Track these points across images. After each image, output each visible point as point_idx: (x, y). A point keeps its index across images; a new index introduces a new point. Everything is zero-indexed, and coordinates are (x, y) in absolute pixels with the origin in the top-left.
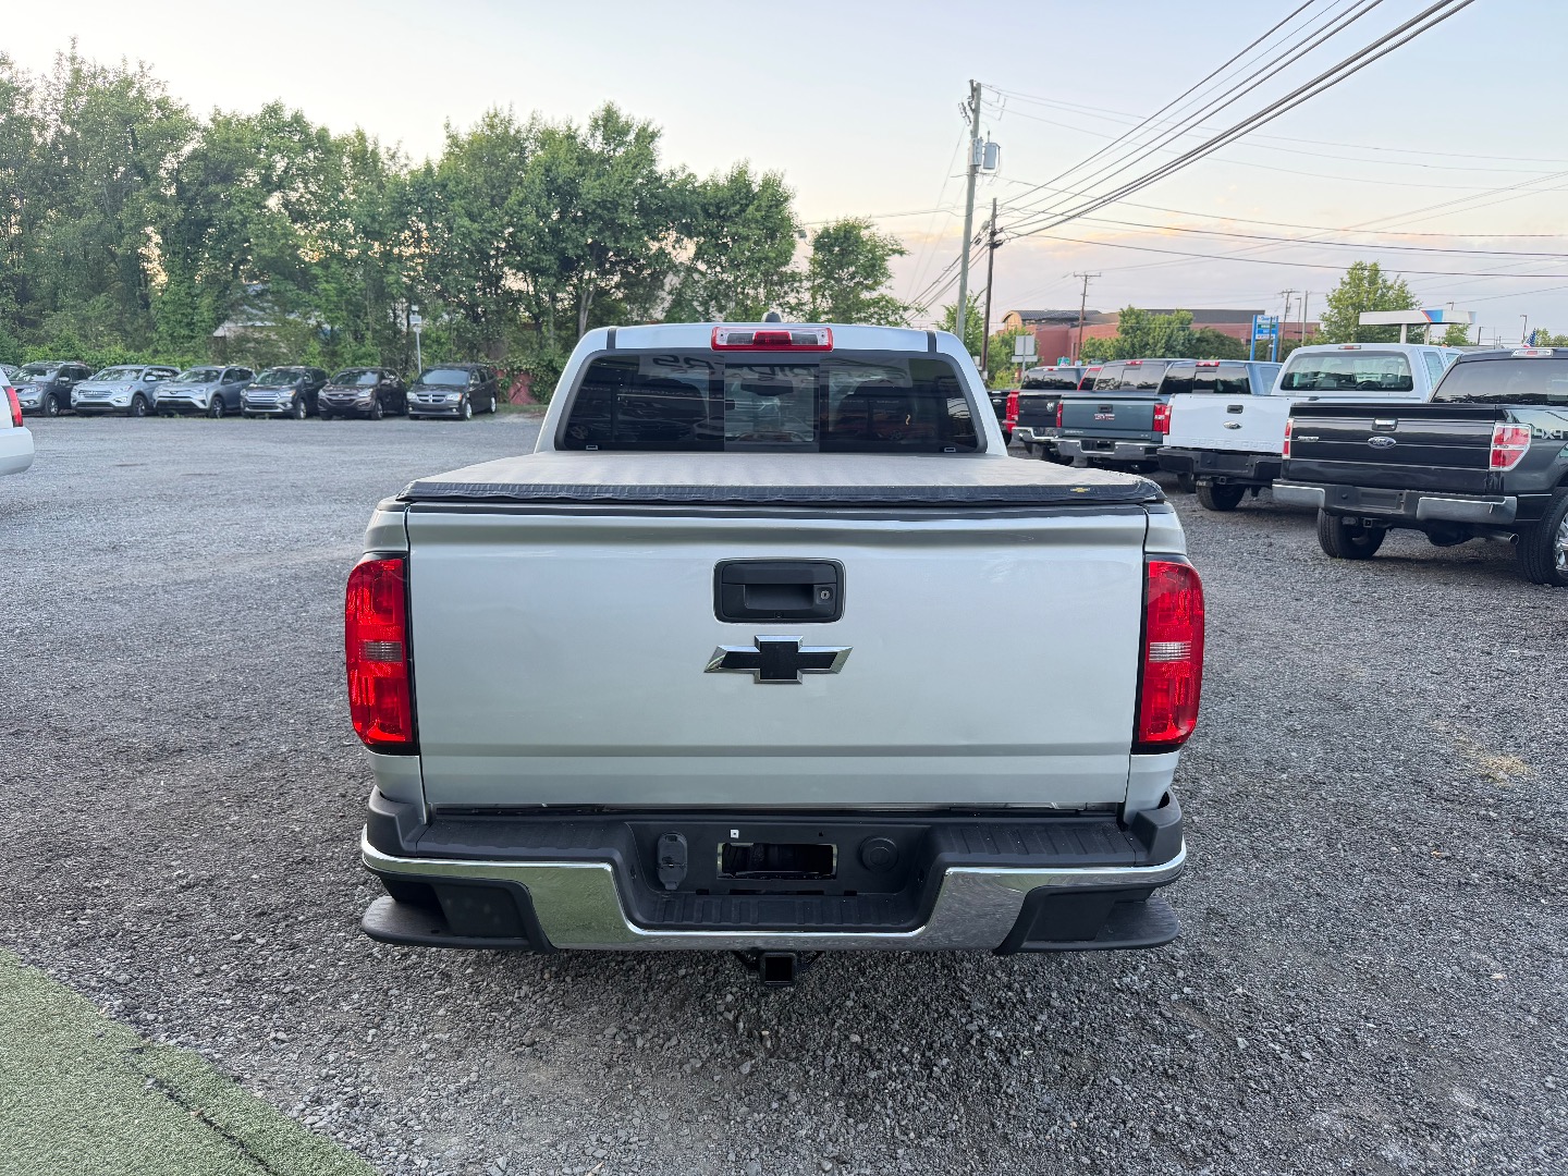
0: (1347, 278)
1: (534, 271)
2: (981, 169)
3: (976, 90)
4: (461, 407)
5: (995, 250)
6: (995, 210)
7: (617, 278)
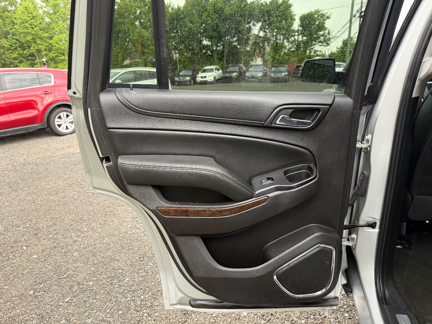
1: (210, 38)
4: (190, 81)
7: (236, 38)
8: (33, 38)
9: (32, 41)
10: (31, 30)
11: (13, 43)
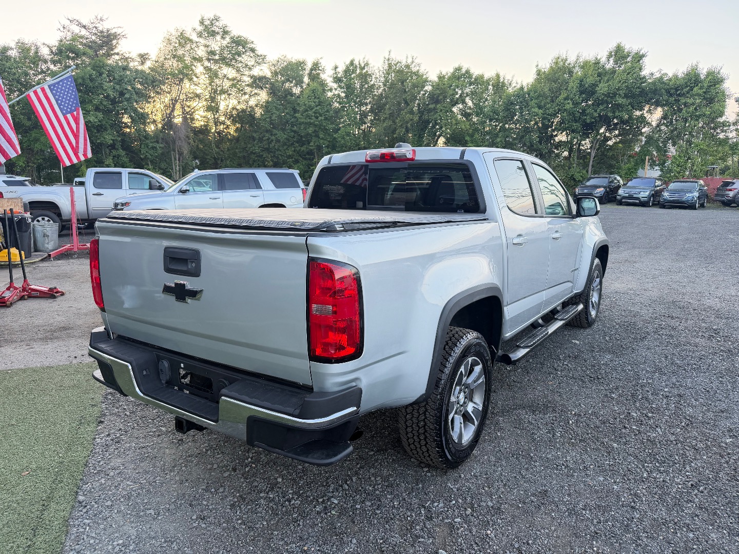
1: (571, 131)
8: (315, 130)
9: (313, 135)
10: (314, 119)
11: (290, 137)
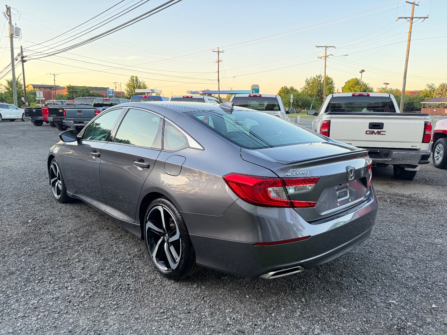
0: (130, 80)
2: (14, 36)
3: (8, 9)
5: (24, 63)
6: (22, 49)
